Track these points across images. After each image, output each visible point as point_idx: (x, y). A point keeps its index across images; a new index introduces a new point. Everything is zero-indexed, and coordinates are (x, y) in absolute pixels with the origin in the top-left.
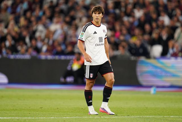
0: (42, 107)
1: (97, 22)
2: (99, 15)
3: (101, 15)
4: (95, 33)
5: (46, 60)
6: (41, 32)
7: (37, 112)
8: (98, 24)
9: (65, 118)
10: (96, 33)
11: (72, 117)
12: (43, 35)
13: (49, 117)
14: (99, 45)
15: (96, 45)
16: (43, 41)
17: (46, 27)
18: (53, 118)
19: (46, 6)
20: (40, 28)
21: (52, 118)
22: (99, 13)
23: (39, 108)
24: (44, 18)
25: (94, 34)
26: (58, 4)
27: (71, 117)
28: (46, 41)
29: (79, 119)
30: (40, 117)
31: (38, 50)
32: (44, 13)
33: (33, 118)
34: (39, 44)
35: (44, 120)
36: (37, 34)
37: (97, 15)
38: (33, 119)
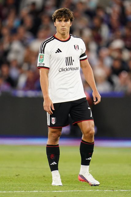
0: (19, 175)
1: (63, 35)
2: (66, 23)
3: (69, 22)
4: (59, 51)
5: (26, 98)
6: (17, 52)
7: (11, 182)
8: (64, 38)
9: (55, 191)
10: (61, 52)
11: (67, 190)
12: (20, 58)
13: (30, 191)
14: (65, 70)
15: (61, 70)
16: (19, 67)
17: (25, 44)
18: (37, 191)
19: (25, 11)
20: (16, 46)
21: (35, 191)
22: (66, 21)
23: (14, 176)
24: (21, 31)
25: (56, 52)
26: (44, 8)
27: (65, 190)
28: (25, 67)
29: (78, 194)
30: (16, 190)
31: (12, 82)
32: (22, 22)
33: (5, 192)
34: (14, 73)
35: (22, 195)
36: (11, 56)
37: (63, 23)
38: (4, 194)
